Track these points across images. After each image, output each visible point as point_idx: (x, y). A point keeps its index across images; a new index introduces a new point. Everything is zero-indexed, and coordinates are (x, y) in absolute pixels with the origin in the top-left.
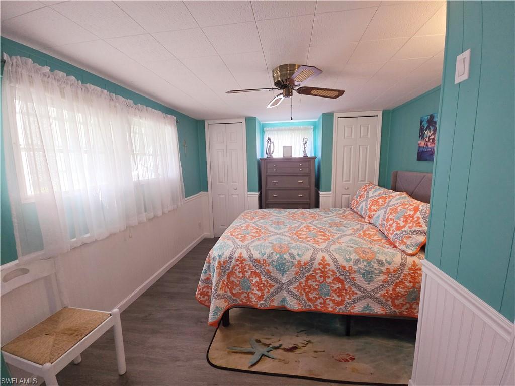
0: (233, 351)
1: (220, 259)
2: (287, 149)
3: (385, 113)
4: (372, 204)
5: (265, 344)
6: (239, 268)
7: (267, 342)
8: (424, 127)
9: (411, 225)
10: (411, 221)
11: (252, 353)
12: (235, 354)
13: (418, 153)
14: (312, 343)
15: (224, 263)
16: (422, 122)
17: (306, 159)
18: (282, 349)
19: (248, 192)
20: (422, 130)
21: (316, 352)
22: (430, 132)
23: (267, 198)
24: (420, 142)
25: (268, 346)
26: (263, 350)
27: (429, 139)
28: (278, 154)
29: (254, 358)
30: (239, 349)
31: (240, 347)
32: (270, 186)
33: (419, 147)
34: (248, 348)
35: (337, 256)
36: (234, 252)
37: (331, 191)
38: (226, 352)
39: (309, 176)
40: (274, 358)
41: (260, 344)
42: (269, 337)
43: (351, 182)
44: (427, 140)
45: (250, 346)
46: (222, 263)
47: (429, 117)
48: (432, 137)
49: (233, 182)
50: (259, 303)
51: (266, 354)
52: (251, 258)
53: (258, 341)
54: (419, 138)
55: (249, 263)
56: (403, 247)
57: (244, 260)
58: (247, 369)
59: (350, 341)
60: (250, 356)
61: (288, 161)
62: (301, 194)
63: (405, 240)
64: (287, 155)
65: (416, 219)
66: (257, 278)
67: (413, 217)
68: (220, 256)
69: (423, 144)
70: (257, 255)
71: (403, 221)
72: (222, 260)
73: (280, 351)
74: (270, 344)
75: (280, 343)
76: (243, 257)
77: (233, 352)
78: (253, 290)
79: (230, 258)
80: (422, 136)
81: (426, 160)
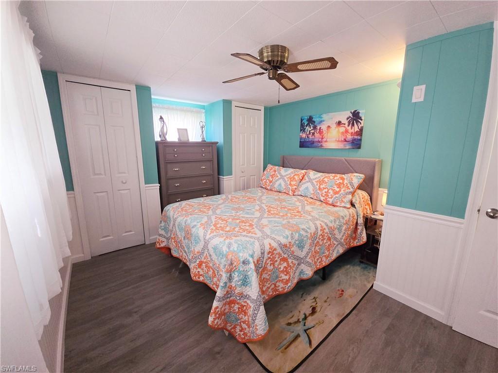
0: (284, 347)
1: (253, 258)
2: (182, 132)
3: (266, 108)
4: (291, 181)
5: (296, 323)
6: (271, 261)
7: (295, 319)
8: (304, 124)
9: (344, 189)
10: (343, 187)
11: (298, 336)
12: (288, 349)
13: (300, 142)
14: (317, 297)
15: (258, 261)
16: (302, 120)
17: (204, 143)
18: (309, 316)
19: (145, 184)
20: (302, 125)
21: (325, 301)
22: (310, 128)
23: (168, 189)
24: (301, 134)
25: (298, 321)
26: (299, 328)
27: (310, 133)
28: (172, 137)
29: (303, 337)
30: (286, 342)
31: (283, 340)
32: (170, 174)
33: (301, 138)
34: (290, 336)
35: (326, 221)
36: (262, 246)
37: (232, 175)
38: (281, 354)
39: (211, 161)
40: (313, 326)
41: (292, 325)
42: (290, 315)
43: (256, 165)
44: (308, 133)
45: (289, 333)
46: (256, 262)
47: (308, 117)
48: (313, 131)
49: (120, 173)
50: (287, 287)
51: (305, 328)
52: (280, 244)
53: (289, 324)
54: (301, 131)
55: (279, 250)
56: (343, 205)
57: (275, 249)
58: (310, 350)
59: (332, 281)
60: (299, 339)
61: (183, 145)
62: (204, 180)
64: (184, 139)
65: (346, 185)
66: (285, 263)
67: (343, 183)
68: (252, 255)
69: (304, 136)
70: (284, 241)
71: (338, 188)
72: (256, 259)
73: (310, 318)
74: (299, 319)
75: (302, 313)
76: (273, 247)
77: (286, 349)
78: (281, 277)
79: (263, 253)
80: (303, 129)
81: (308, 147)
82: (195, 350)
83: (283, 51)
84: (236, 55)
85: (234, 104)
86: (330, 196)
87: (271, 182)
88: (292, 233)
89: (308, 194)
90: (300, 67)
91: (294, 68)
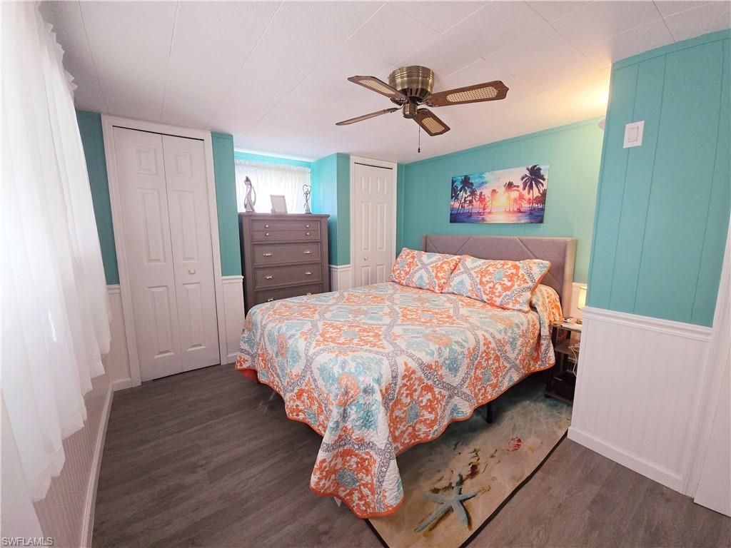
0: (427, 528)
1: (380, 385)
2: (278, 200)
3: (400, 166)
4: (437, 272)
5: (446, 489)
6: (407, 390)
7: (444, 483)
8: (457, 188)
9: (519, 283)
10: (518, 279)
11: (449, 511)
12: (434, 531)
13: (451, 214)
14: (479, 450)
15: (387, 390)
16: (453, 182)
17: (308, 217)
18: (467, 478)
19: (222, 275)
20: (454, 190)
21: (492, 456)
22: (466, 193)
23: (255, 283)
24: (452, 203)
25: (450, 487)
26: (452, 498)
27: (465, 201)
28: (263, 207)
29: (458, 513)
30: (431, 519)
31: (427, 516)
32: (260, 261)
33: (452, 209)
34: (437, 510)
35: (491, 331)
36: (394, 366)
37: (349, 263)
38: (423, 539)
39: (319, 242)
40: (473, 494)
41: (441, 492)
42: (438, 476)
43: (385, 249)
44: (463, 201)
45: (436, 504)
46: (384, 391)
47: (463, 178)
48: (470, 198)
49: (186, 259)
50: (432, 432)
51: (461, 497)
52: (421, 364)
53: (436, 491)
54: (452, 198)
55: (419, 374)
56: (517, 307)
57: (414, 372)
58: (469, 534)
59: (502, 425)
60: (452, 516)
61: (279, 219)
62: (308, 271)
63: (518, 299)
64: (279, 211)
65: (521, 276)
66: (430, 394)
67: (517, 275)
68: (378, 380)
69: (457, 205)
70: (427, 359)
71: (509, 281)
72: (384, 385)
73: (468, 483)
74: (451, 484)
75: (456, 473)
76: (410, 368)
77: (431, 529)
78: (423, 415)
79: (395, 378)
80: (455, 195)
81: (463, 222)
82: (289, 527)
83: (425, 76)
84: (355, 79)
85: (353, 159)
86: (497, 294)
87: (407, 273)
88: (440, 348)
89: (464, 291)
90: (450, 98)
91: (441, 99)
